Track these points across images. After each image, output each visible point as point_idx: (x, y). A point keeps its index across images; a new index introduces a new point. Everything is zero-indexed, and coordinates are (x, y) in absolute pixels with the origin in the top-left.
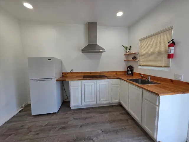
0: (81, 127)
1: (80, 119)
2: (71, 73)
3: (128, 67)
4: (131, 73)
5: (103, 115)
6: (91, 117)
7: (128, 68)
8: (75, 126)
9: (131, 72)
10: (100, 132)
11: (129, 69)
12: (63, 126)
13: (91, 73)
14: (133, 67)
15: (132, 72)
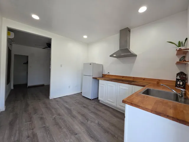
0: (91, 112)
1: (96, 109)
2: (108, 75)
3: (178, 74)
4: (182, 85)
5: (114, 117)
6: (104, 113)
7: (177, 76)
8: (89, 110)
9: (181, 83)
10: (97, 122)
11: (178, 78)
12: (85, 106)
13: (123, 77)
14: (186, 75)
15: (183, 83)
